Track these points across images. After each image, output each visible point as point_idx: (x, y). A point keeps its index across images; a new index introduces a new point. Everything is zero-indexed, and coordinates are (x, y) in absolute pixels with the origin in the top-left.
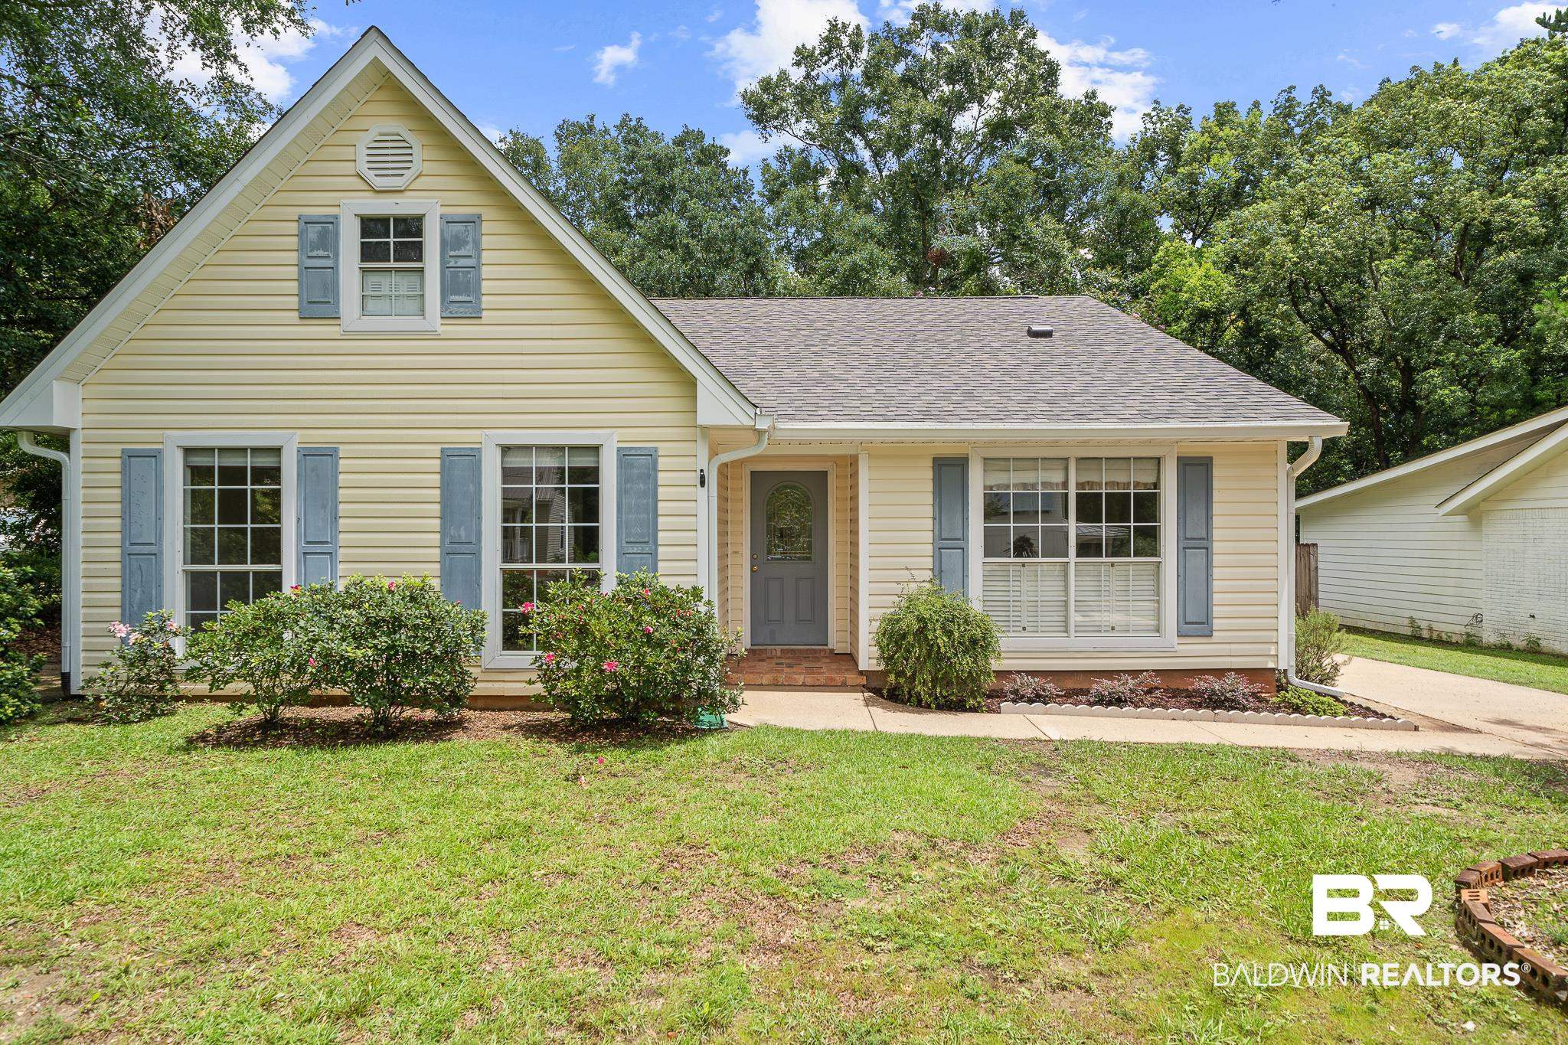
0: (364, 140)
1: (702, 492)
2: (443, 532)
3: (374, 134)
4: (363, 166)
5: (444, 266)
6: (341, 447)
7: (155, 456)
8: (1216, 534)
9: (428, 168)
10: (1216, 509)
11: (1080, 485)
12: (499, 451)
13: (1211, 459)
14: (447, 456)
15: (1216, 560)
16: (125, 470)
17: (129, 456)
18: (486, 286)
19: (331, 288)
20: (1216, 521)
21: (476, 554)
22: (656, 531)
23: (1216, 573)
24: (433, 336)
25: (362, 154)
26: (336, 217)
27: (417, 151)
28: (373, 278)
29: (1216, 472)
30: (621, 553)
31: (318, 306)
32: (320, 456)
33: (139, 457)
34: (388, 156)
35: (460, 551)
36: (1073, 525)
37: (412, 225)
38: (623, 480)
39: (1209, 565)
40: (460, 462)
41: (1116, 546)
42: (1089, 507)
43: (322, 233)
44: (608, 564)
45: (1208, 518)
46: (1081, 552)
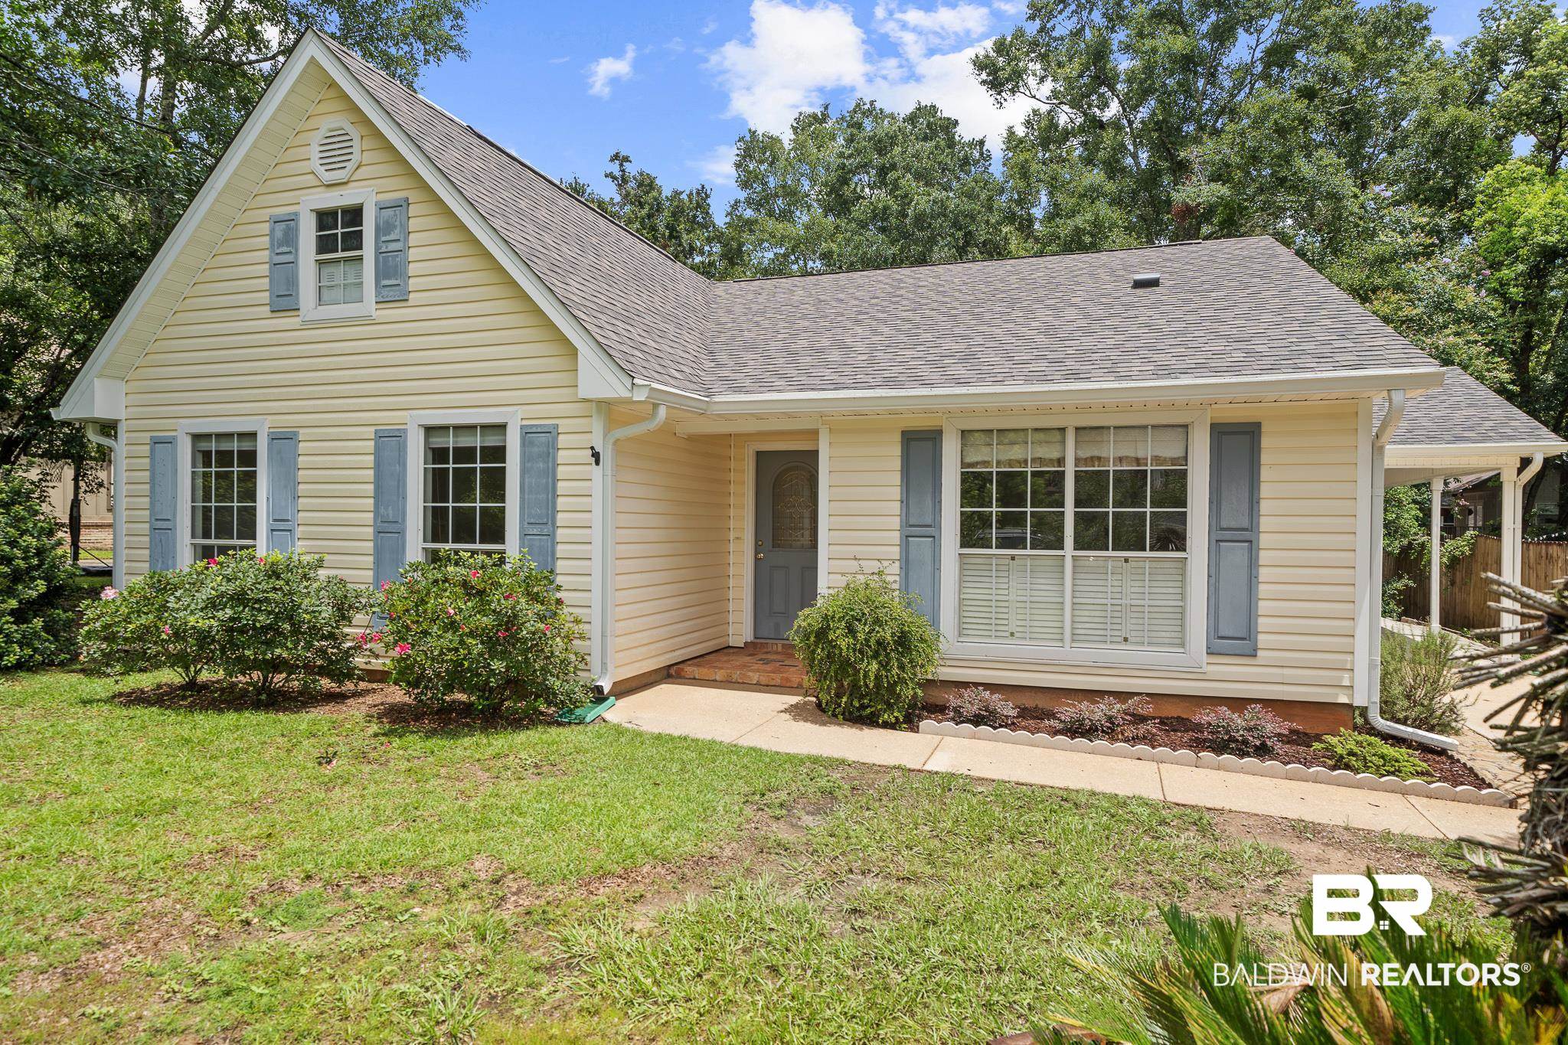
0: (317, 138)
1: (596, 472)
2: (376, 512)
3: (323, 132)
4: (315, 163)
5: (378, 253)
6: (301, 431)
7: (170, 442)
8: (1265, 523)
9: (367, 158)
10: (1265, 490)
11: (1078, 461)
12: (422, 432)
13: (1258, 425)
14: (380, 436)
15: (1264, 557)
16: (152, 456)
17: (156, 442)
18: (413, 269)
19: (292, 282)
20: (1265, 506)
21: (401, 533)
22: (555, 511)
23: (1264, 573)
24: (368, 321)
25: (314, 152)
26: (296, 214)
27: (356, 143)
28: (327, 270)
29: (1266, 442)
30: (524, 535)
31: (284, 301)
32: (284, 439)
33: (162, 443)
34: (336, 150)
35: (388, 530)
36: (1069, 510)
37: (354, 215)
38: (525, 458)
39: (1253, 564)
40: (389, 442)
41: (1130, 538)
42: (1092, 486)
43: (285, 231)
44: (512, 546)
45: (1254, 502)
46: (1079, 545)
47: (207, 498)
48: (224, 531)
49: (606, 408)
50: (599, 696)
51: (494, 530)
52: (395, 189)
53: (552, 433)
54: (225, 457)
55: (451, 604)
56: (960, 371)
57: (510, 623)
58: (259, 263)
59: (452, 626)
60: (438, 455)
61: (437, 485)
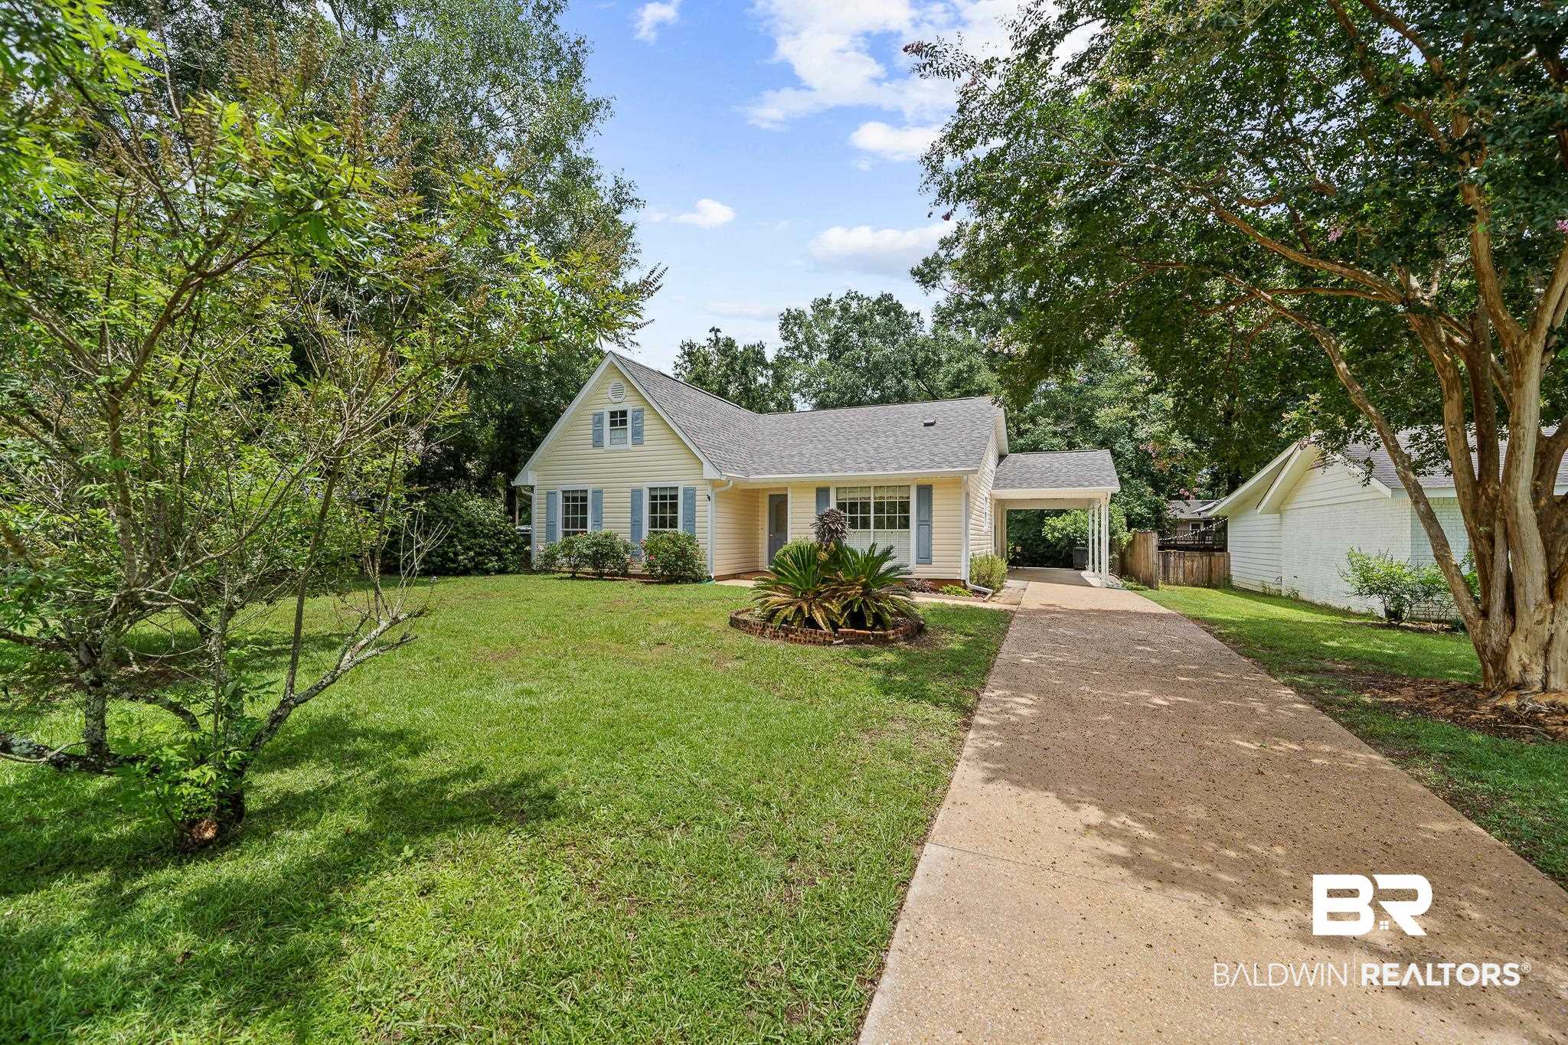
0: (611, 386)
1: (709, 503)
2: (632, 518)
3: (613, 384)
4: (610, 395)
5: (633, 427)
6: (605, 489)
7: (554, 493)
8: (934, 518)
9: (628, 394)
10: (934, 507)
11: (875, 498)
12: (648, 490)
13: (930, 486)
14: (633, 491)
15: (933, 530)
16: (547, 498)
17: (549, 493)
18: (645, 433)
19: (601, 436)
20: (934, 513)
21: (641, 525)
22: (695, 517)
23: (934, 536)
24: (629, 450)
25: (611, 391)
26: (603, 412)
28: (613, 432)
29: (933, 492)
30: (685, 525)
31: (598, 442)
32: (598, 493)
33: (551, 495)
34: (617, 391)
35: (636, 524)
36: (872, 515)
37: (624, 413)
38: (685, 499)
39: (930, 533)
40: (636, 494)
41: (892, 524)
42: (879, 508)
43: (598, 420)
44: (680, 530)
45: (930, 511)
46: (876, 527)
47: (567, 513)
48: (575, 526)
49: (713, 483)
50: (710, 579)
51: (674, 524)
52: (639, 405)
53: (694, 490)
54: (575, 499)
55: (666, 545)
56: (836, 467)
57: (684, 550)
58: (588, 431)
59: (666, 551)
60: (654, 498)
61: (653, 509)
